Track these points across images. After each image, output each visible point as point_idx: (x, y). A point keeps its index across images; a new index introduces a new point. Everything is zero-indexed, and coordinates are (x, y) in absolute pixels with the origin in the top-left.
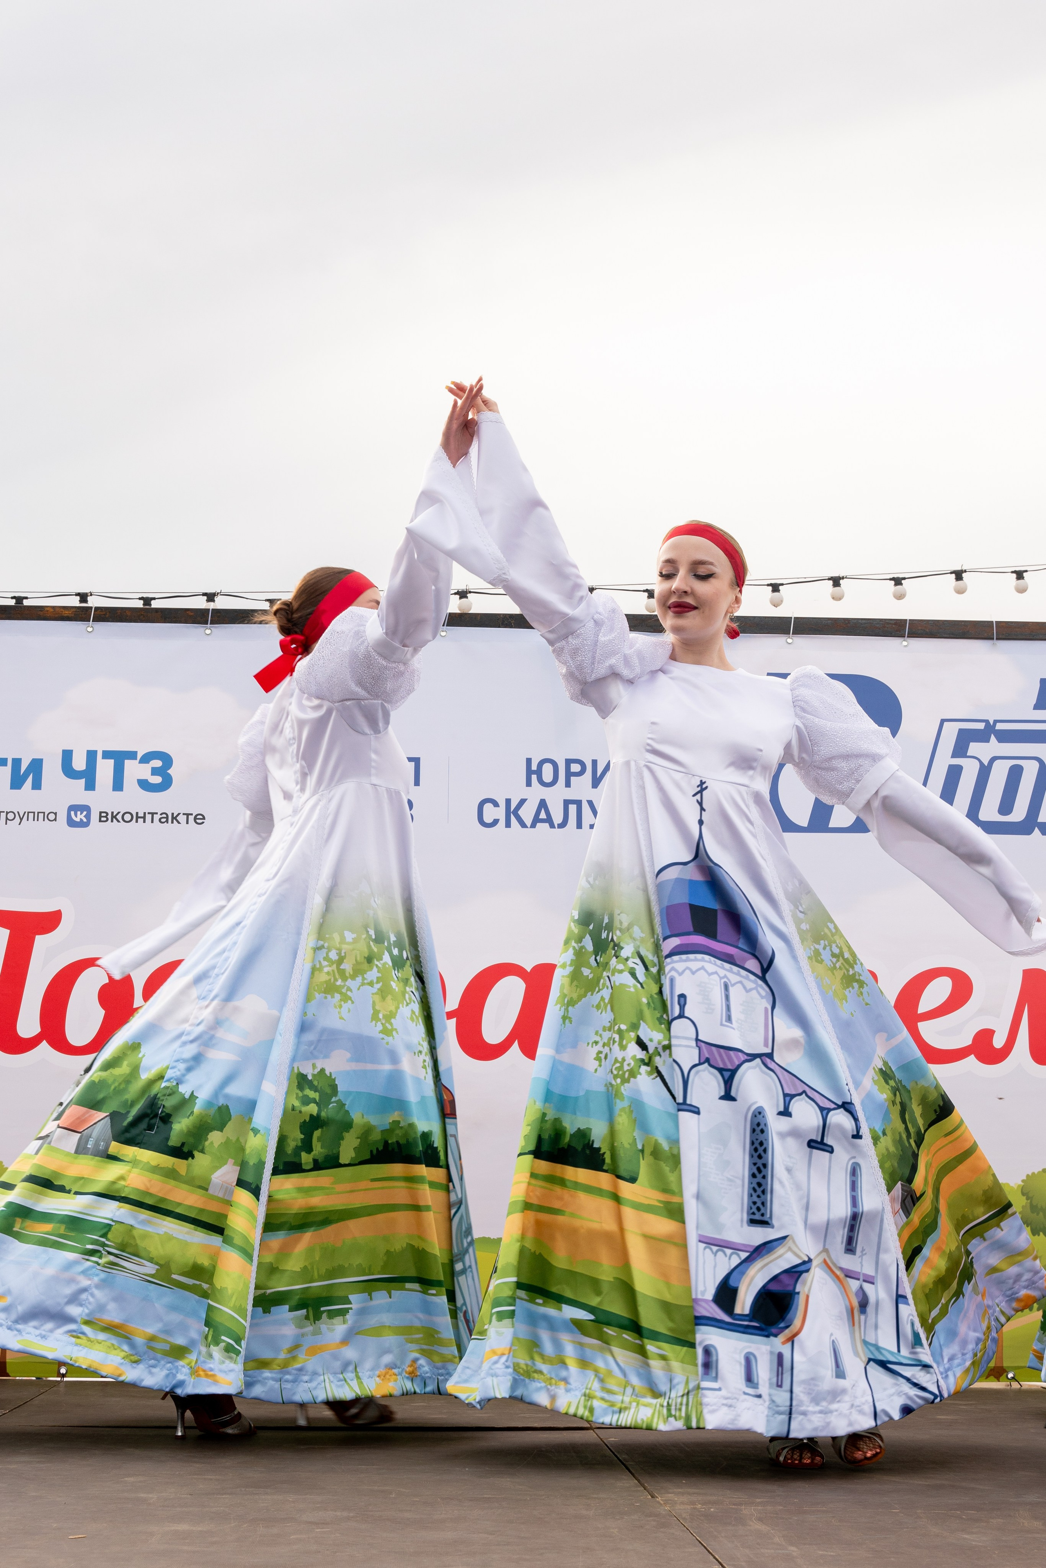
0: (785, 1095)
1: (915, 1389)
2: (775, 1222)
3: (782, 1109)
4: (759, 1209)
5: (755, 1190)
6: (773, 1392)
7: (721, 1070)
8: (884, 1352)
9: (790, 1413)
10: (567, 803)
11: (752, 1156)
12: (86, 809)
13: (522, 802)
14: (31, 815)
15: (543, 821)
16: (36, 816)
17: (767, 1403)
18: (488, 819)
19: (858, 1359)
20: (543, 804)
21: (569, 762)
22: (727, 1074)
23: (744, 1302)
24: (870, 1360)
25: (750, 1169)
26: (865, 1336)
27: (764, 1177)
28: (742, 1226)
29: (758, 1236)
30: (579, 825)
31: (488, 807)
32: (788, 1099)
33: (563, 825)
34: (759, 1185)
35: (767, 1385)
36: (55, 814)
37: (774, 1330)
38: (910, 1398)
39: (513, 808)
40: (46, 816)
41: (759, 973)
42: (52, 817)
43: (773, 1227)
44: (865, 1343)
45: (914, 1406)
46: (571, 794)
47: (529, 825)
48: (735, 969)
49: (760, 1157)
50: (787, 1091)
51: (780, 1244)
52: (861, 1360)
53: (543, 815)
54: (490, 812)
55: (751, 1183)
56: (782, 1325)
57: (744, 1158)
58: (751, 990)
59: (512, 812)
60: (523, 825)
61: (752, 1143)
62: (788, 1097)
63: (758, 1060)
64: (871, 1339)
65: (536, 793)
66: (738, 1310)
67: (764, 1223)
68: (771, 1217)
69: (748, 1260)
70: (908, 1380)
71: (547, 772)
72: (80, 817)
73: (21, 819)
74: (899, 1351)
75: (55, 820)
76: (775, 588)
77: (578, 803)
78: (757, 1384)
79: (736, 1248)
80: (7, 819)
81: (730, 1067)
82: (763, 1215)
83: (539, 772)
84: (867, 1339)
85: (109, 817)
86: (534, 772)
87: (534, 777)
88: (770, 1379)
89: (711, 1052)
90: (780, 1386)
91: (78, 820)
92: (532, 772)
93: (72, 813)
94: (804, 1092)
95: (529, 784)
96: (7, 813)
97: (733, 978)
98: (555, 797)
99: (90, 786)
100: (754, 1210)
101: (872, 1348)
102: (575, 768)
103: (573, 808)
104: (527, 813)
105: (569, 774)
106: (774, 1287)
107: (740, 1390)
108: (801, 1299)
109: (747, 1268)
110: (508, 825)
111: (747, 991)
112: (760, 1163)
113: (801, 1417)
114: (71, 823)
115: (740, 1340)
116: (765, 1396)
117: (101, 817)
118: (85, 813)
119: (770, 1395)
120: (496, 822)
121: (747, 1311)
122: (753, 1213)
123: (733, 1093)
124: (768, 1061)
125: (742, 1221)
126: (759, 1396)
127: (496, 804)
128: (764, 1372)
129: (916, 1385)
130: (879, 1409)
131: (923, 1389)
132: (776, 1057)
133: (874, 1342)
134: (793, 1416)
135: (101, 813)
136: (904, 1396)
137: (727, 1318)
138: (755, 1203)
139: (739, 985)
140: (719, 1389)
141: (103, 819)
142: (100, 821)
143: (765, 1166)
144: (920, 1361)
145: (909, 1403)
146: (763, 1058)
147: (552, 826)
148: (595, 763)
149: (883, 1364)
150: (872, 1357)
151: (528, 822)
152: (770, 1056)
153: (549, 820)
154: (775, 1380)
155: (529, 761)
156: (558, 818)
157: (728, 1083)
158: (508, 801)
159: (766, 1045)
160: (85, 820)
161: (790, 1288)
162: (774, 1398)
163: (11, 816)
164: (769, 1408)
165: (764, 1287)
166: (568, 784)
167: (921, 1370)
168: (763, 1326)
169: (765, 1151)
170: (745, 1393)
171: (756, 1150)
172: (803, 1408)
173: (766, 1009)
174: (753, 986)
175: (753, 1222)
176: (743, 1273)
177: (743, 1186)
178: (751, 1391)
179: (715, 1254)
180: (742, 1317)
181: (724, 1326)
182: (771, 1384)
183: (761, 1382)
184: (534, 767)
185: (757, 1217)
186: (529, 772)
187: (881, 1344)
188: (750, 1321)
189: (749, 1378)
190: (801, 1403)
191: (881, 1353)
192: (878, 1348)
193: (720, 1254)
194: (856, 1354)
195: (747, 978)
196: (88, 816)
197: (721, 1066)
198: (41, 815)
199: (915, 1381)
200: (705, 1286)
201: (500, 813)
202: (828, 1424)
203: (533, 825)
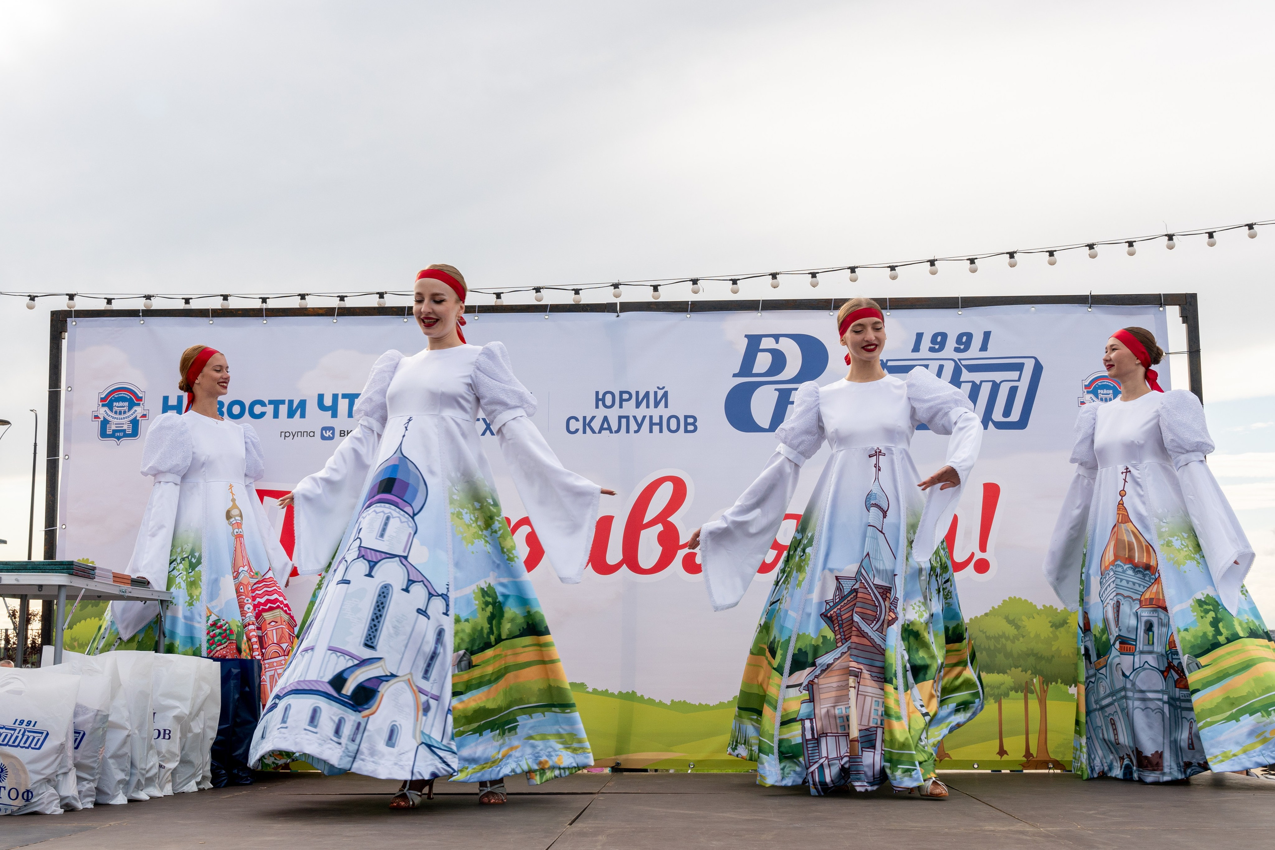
0: (409, 580)
1: (444, 764)
2: (378, 648)
3: (404, 587)
4: (371, 639)
5: (371, 628)
6: (349, 743)
7: (369, 561)
8: (432, 740)
9: (355, 758)
10: (620, 418)
11: (375, 609)
12: (332, 429)
13: (593, 418)
14: (299, 434)
15: (606, 429)
16: (302, 434)
17: (343, 749)
18: (572, 429)
19: (414, 741)
20: (606, 419)
21: (621, 393)
22: (372, 564)
23: (349, 688)
24: (423, 743)
25: (372, 616)
26: (424, 728)
27: (379, 622)
28: (359, 645)
29: (367, 654)
30: (628, 431)
31: (572, 421)
32: (410, 582)
33: (618, 431)
34: (375, 626)
35: (346, 738)
36: (314, 432)
37: (360, 709)
38: (438, 769)
39: (587, 421)
40: (308, 434)
41: (412, 515)
42: (312, 434)
43: (376, 650)
44: (422, 733)
45: (440, 774)
46: (623, 412)
47: (597, 432)
48: (398, 510)
49: (379, 610)
50: (411, 578)
51: (377, 661)
52: (417, 741)
53: (606, 426)
54: (573, 425)
55: (370, 624)
56: (366, 707)
57: (370, 609)
58: (404, 522)
59: (587, 424)
60: (594, 432)
61: (377, 602)
62: (411, 582)
63: (397, 559)
64: (427, 731)
65: (602, 412)
66: (344, 692)
67: (372, 647)
68: (376, 645)
69: (358, 666)
70: (441, 758)
71: (608, 400)
72: (328, 434)
73: (294, 436)
74: (442, 741)
75: (314, 436)
76: (735, 282)
77: (627, 418)
78: (341, 736)
79: (352, 657)
80: (285, 436)
81: (375, 560)
82: (372, 643)
83: (603, 400)
84: (425, 731)
85: (346, 433)
86: (600, 400)
87: (600, 403)
88: (349, 735)
89: (366, 552)
90: (353, 741)
91: (327, 436)
92: (599, 400)
93: (324, 432)
94: (422, 581)
95: (597, 407)
96: (285, 433)
97: (395, 514)
98: (613, 415)
99: (334, 415)
100: (368, 639)
101: (427, 737)
102: (626, 396)
103: (624, 421)
104: (596, 425)
105: (622, 400)
106: (367, 685)
107: (329, 737)
108: (380, 695)
109: (356, 670)
110: (584, 432)
111: (402, 522)
112: (378, 613)
113: (361, 762)
114: (323, 438)
115: (339, 709)
116: (343, 745)
117: (341, 433)
118: (331, 431)
119: (346, 744)
120: (577, 430)
121: (349, 694)
122: (367, 641)
123: (373, 574)
124: (403, 560)
125: (360, 643)
126: (340, 744)
127: (577, 420)
128: (347, 730)
129: (445, 762)
130: (415, 770)
131: (448, 765)
132: (409, 559)
133: (428, 734)
134: (356, 760)
135: (341, 431)
136: (434, 767)
137: (335, 694)
138: (370, 635)
139: (398, 519)
140: (316, 733)
141: (342, 435)
142: (340, 436)
143: (381, 616)
144: (451, 749)
145: (437, 771)
146: (401, 558)
147: (611, 432)
148: (637, 393)
149: (429, 747)
150: (425, 742)
151: (597, 430)
152: (406, 558)
153: (609, 428)
154: (352, 736)
155: (597, 393)
156: (614, 427)
157: (371, 568)
158: (585, 418)
159: (404, 551)
160: (331, 436)
161: (376, 688)
162: (349, 747)
163: (287, 434)
164: (344, 752)
165: (361, 683)
166: (621, 407)
167: (450, 755)
168: (355, 705)
169: (383, 608)
170: (331, 740)
171: (378, 606)
172: (363, 757)
173: (410, 533)
174: (406, 520)
175: (366, 645)
176: (353, 672)
177: (366, 624)
178: (335, 739)
179: (338, 657)
180: (345, 696)
181: (332, 698)
182: (349, 738)
183: (343, 736)
184: (600, 397)
185: (369, 643)
186: (597, 400)
187: (432, 735)
188: (349, 700)
189: (337, 732)
190: (362, 754)
191: (431, 741)
192: (430, 737)
193: (342, 657)
194: (414, 737)
195: (404, 516)
196: (333, 434)
197: (370, 559)
198: (305, 433)
199: (445, 760)
200: (324, 674)
201: (580, 425)
202: (376, 770)
203: (600, 432)
